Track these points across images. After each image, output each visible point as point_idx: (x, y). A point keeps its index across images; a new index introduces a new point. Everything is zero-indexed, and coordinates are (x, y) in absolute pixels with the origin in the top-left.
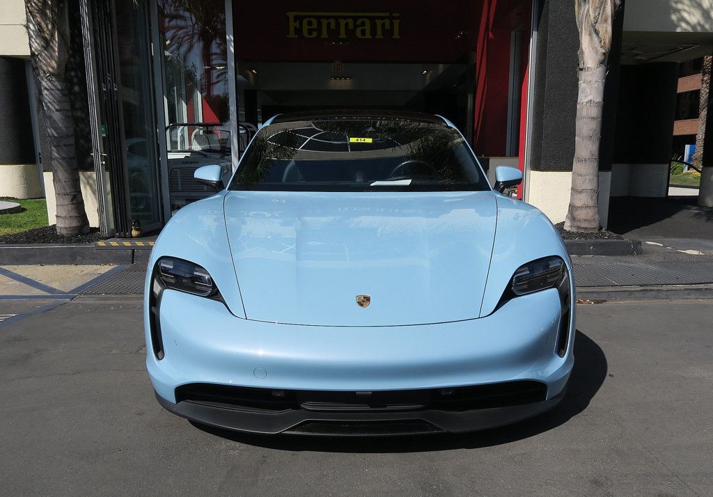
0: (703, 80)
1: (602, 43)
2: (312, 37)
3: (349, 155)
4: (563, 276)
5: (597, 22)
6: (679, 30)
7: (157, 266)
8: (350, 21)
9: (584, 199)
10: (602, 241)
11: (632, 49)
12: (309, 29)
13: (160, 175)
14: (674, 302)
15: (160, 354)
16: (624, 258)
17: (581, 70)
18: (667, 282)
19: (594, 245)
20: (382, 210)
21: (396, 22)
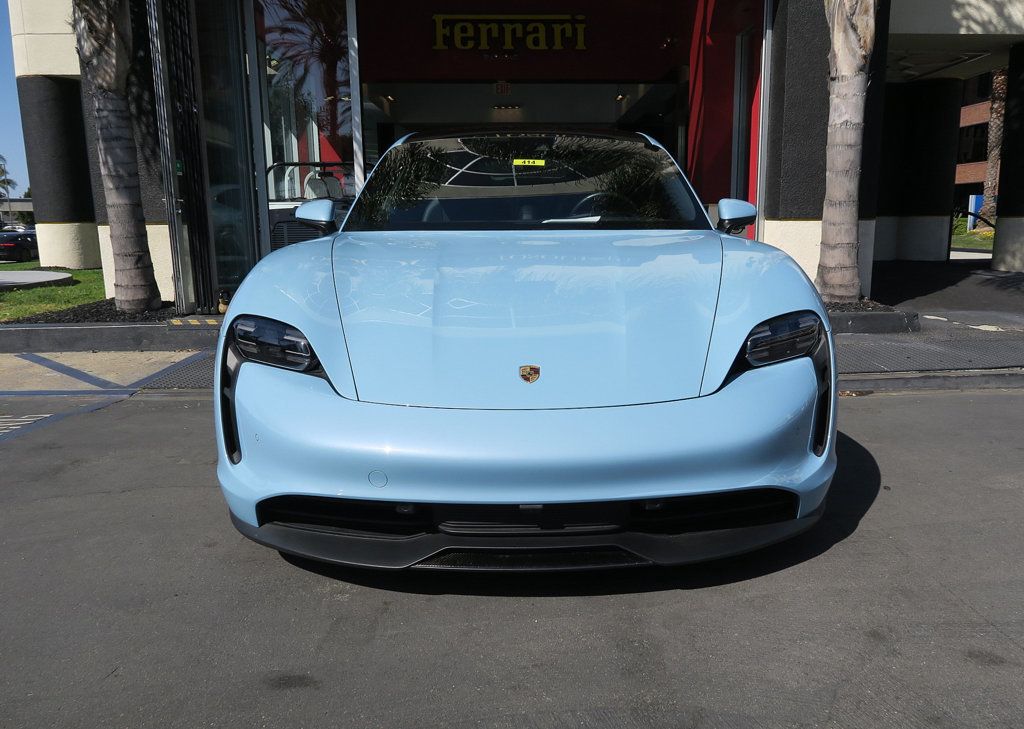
0: (992, 108)
1: (862, 41)
2: (466, 48)
3: (516, 191)
4: (820, 340)
5: (854, 13)
6: (963, 31)
7: (231, 329)
8: (519, 27)
9: (838, 257)
10: (864, 313)
11: (900, 60)
12: (462, 38)
13: (259, 232)
14: (967, 393)
15: (235, 456)
16: (896, 336)
17: (833, 79)
18: (956, 367)
19: (853, 319)
20: (562, 258)
21: (581, 28)
